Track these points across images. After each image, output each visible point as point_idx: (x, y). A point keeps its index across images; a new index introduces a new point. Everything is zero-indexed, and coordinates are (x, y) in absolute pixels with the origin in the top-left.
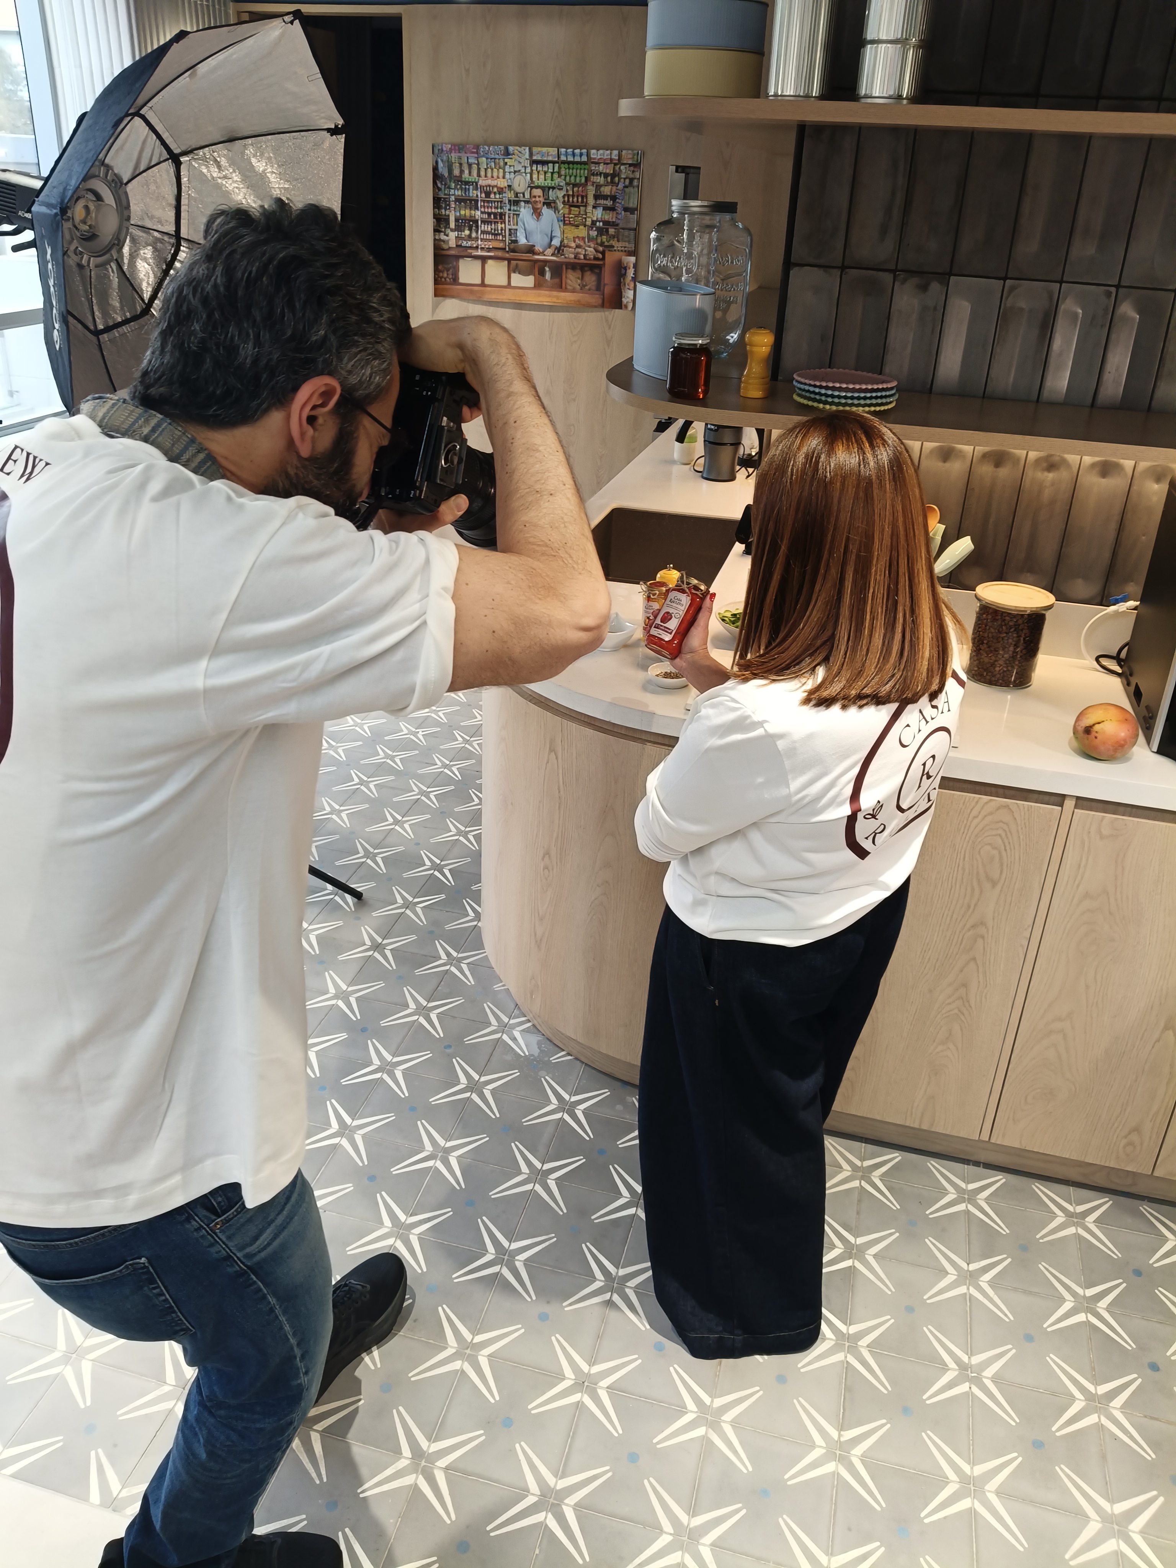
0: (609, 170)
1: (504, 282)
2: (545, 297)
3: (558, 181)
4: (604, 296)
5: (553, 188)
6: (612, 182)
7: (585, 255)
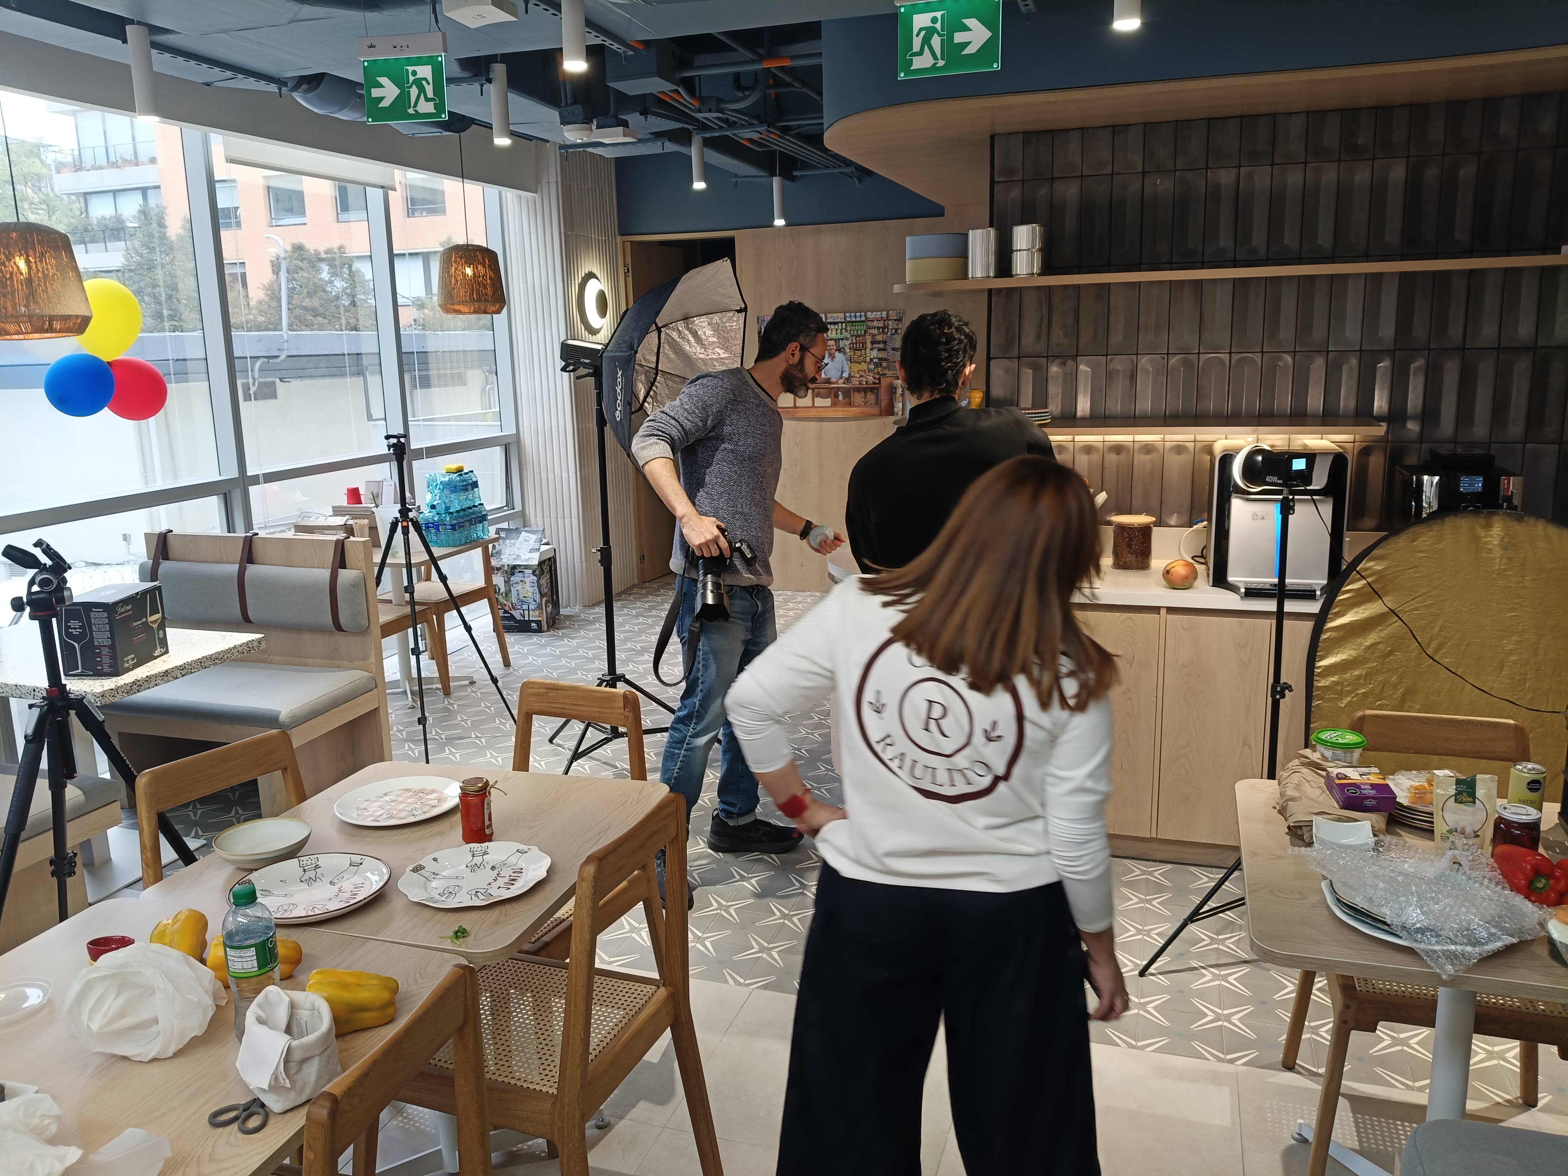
0: (881, 324)
1: (811, 405)
2: (839, 412)
3: (845, 334)
4: (881, 407)
5: (842, 339)
6: (883, 332)
7: (866, 382)
